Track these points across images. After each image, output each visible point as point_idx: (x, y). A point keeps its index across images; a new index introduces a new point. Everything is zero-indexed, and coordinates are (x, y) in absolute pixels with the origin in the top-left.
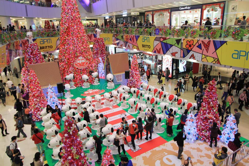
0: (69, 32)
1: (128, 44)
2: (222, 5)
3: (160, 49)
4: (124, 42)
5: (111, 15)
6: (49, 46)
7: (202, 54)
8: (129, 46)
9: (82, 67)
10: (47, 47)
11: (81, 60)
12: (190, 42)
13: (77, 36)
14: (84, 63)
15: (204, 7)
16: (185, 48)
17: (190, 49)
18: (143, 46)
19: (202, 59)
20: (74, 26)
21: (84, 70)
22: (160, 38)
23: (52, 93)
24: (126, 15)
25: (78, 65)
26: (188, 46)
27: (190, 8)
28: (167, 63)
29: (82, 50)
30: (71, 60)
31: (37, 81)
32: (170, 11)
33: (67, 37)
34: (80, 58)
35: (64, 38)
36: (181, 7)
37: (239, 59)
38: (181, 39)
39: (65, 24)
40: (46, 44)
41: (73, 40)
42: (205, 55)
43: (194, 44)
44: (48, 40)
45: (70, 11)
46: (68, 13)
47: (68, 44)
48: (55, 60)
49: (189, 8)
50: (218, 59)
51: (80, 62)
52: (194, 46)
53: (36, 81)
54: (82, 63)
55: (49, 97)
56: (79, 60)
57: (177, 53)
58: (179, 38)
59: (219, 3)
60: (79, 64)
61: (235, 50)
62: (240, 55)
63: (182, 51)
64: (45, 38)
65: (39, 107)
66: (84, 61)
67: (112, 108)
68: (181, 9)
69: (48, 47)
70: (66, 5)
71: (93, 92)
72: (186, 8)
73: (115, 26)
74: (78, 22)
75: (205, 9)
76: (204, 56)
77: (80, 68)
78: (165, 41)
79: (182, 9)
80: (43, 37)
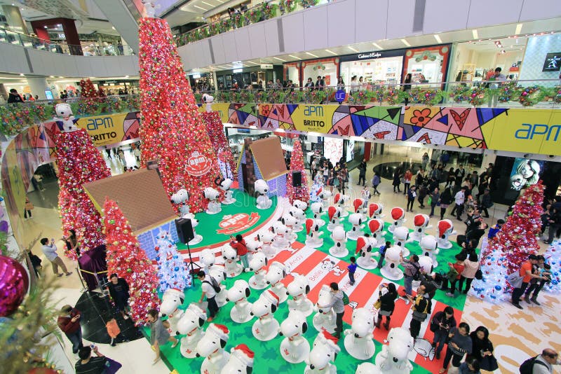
0: (165, 101)
1: (268, 120)
2: (445, 50)
3: (348, 127)
4: (259, 117)
5: (205, 70)
6: (108, 134)
7: (448, 133)
8: (270, 123)
9: (201, 172)
10: (103, 135)
11: (196, 159)
12: (421, 112)
13: (185, 110)
14: (202, 164)
15: (409, 53)
16: (410, 123)
17: (420, 124)
18: (307, 123)
19: (446, 141)
20: (174, 88)
21: (204, 178)
22: (350, 107)
23: (170, 246)
24: (241, 71)
25: (193, 169)
26: (416, 120)
27: (380, 55)
28: (334, 149)
29: (196, 138)
30: (177, 161)
31: (126, 226)
32: (337, 61)
33: (162, 113)
34: (195, 154)
35: (156, 115)
36: (362, 54)
37: (531, 138)
38: (401, 108)
39: (154, 84)
40: (102, 130)
41: (175, 117)
42: (453, 134)
43: (431, 116)
44: (106, 120)
45: (162, 55)
46: (158, 60)
47: (166, 127)
48: (151, 166)
49: (378, 55)
50: (484, 140)
51: (196, 162)
52: (431, 119)
53: (123, 225)
54: (199, 164)
55: (163, 259)
56: (193, 159)
57: (388, 132)
58: (396, 106)
59: (439, 47)
60: (194, 166)
61: (523, 125)
62: (533, 133)
63: (401, 129)
64: (97, 117)
65: (148, 291)
66: (202, 160)
67: (294, 251)
68: (362, 57)
69: (106, 136)
70: (151, 41)
71: (238, 221)
72: (373, 55)
73: (234, 89)
74: (181, 79)
75: (411, 56)
76: (451, 137)
77: (197, 176)
78: (361, 113)
79: (364, 56)
80: (94, 114)
